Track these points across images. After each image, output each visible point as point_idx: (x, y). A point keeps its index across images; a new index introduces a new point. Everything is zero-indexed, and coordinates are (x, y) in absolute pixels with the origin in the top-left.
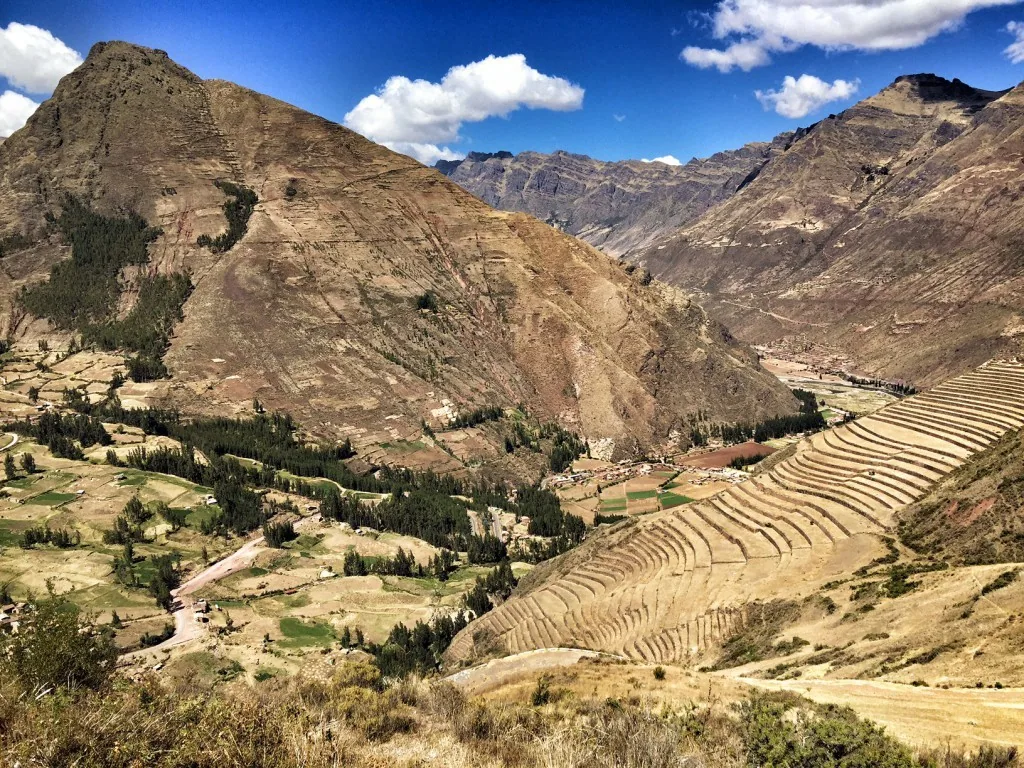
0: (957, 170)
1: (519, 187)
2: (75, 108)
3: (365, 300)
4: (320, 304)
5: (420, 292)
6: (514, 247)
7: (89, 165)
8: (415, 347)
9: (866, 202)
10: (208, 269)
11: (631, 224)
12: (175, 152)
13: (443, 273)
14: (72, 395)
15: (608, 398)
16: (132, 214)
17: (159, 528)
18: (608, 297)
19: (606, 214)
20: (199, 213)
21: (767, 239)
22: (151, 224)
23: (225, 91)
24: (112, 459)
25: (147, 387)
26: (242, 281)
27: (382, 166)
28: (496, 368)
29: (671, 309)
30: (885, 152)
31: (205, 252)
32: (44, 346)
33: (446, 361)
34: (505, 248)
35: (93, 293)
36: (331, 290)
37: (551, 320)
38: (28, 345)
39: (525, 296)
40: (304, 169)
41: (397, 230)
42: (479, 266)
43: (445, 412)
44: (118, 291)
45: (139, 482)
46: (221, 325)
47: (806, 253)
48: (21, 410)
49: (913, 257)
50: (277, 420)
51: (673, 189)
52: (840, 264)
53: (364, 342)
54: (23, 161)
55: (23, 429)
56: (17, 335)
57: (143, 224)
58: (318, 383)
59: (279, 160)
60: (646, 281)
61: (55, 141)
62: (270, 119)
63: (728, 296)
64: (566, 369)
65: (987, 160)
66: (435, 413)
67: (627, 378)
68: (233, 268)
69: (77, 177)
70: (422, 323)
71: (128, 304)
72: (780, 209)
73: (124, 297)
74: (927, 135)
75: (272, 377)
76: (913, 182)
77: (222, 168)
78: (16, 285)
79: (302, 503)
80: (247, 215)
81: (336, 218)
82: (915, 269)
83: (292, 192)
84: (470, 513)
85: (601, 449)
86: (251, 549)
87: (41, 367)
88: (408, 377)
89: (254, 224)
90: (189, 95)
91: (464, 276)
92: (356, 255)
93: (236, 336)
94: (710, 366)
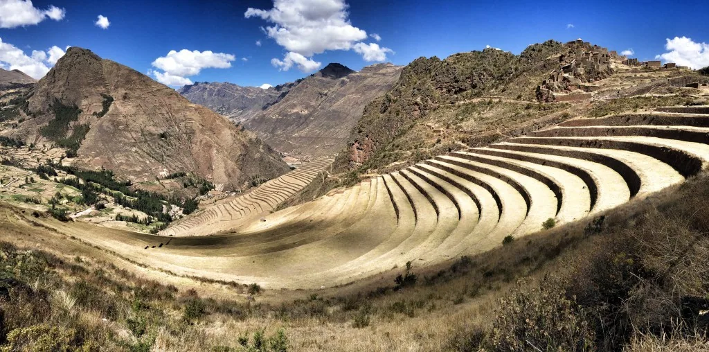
0: (345, 96)
1: (211, 95)
2: (60, 70)
3: (143, 135)
4: (129, 136)
5: (162, 132)
6: (196, 117)
7: (63, 89)
8: (158, 151)
9: (320, 105)
10: (95, 123)
11: (249, 109)
12: (89, 84)
13: (171, 126)
14: (49, 161)
15: (223, 170)
16: (74, 104)
17: (65, 201)
18: (227, 135)
19: (241, 105)
20: (94, 104)
21: (290, 116)
22: (80, 108)
23: (108, 63)
24: (56, 180)
25: (71, 160)
26: (105, 127)
27: (155, 88)
28: (186, 159)
29: (250, 140)
30: (326, 88)
31: (95, 117)
32: (44, 146)
33: (168, 156)
34: (193, 117)
35: (60, 129)
36: (132, 131)
37: (206, 143)
38: (40, 145)
39: (198, 133)
40: (130, 89)
41: (157, 110)
42: (184, 123)
43: (164, 173)
44: (68, 129)
45: (62, 187)
46: (96, 141)
47: (301, 121)
48: (34, 164)
49: (332, 123)
50: (108, 172)
51: (263, 97)
52: (311, 125)
53: (140, 148)
54: (44, 87)
55: (33, 170)
56: (37, 142)
57: (77, 108)
58: (124, 162)
59: (122, 87)
60: (242, 130)
61: (53, 81)
62: (121, 72)
63: (277, 135)
64: (209, 160)
65: (353, 93)
66: (161, 173)
67: (231, 164)
68: (102, 123)
69: (59, 92)
70: (161, 143)
71: (70, 134)
72: (294, 106)
73: (69, 131)
74: (337, 84)
75: (109, 159)
76: (333, 99)
77: (103, 89)
78: (38, 126)
79: (110, 198)
80: (109, 106)
81: (137, 106)
82: (332, 127)
83: (125, 97)
84: (164, 206)
85: (219, 187)
86: (91, 210)
87: (43, 152)
88: (153, 161)
89: (111, 108)
90: (96, 65)
91: (178, 127)
92: (141, 120)
93: (100, 145)
94: (262, 159)
